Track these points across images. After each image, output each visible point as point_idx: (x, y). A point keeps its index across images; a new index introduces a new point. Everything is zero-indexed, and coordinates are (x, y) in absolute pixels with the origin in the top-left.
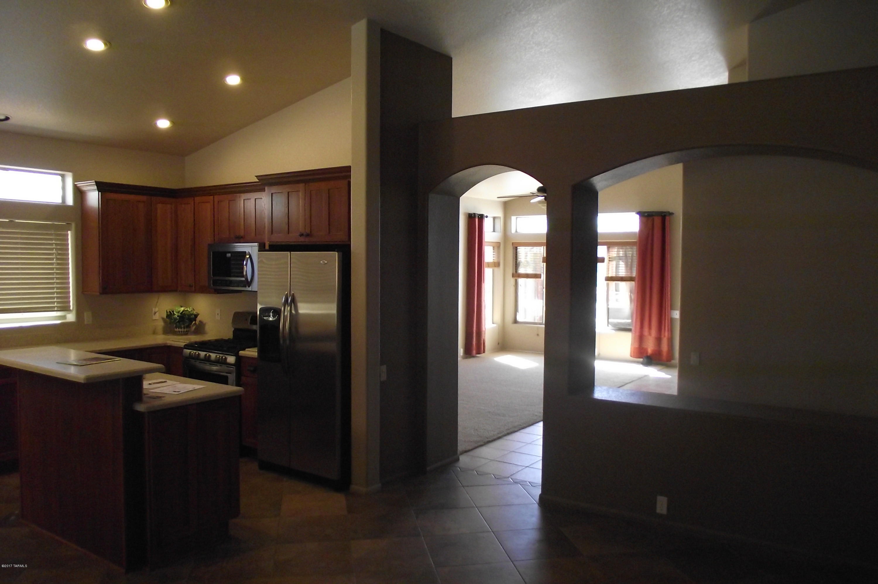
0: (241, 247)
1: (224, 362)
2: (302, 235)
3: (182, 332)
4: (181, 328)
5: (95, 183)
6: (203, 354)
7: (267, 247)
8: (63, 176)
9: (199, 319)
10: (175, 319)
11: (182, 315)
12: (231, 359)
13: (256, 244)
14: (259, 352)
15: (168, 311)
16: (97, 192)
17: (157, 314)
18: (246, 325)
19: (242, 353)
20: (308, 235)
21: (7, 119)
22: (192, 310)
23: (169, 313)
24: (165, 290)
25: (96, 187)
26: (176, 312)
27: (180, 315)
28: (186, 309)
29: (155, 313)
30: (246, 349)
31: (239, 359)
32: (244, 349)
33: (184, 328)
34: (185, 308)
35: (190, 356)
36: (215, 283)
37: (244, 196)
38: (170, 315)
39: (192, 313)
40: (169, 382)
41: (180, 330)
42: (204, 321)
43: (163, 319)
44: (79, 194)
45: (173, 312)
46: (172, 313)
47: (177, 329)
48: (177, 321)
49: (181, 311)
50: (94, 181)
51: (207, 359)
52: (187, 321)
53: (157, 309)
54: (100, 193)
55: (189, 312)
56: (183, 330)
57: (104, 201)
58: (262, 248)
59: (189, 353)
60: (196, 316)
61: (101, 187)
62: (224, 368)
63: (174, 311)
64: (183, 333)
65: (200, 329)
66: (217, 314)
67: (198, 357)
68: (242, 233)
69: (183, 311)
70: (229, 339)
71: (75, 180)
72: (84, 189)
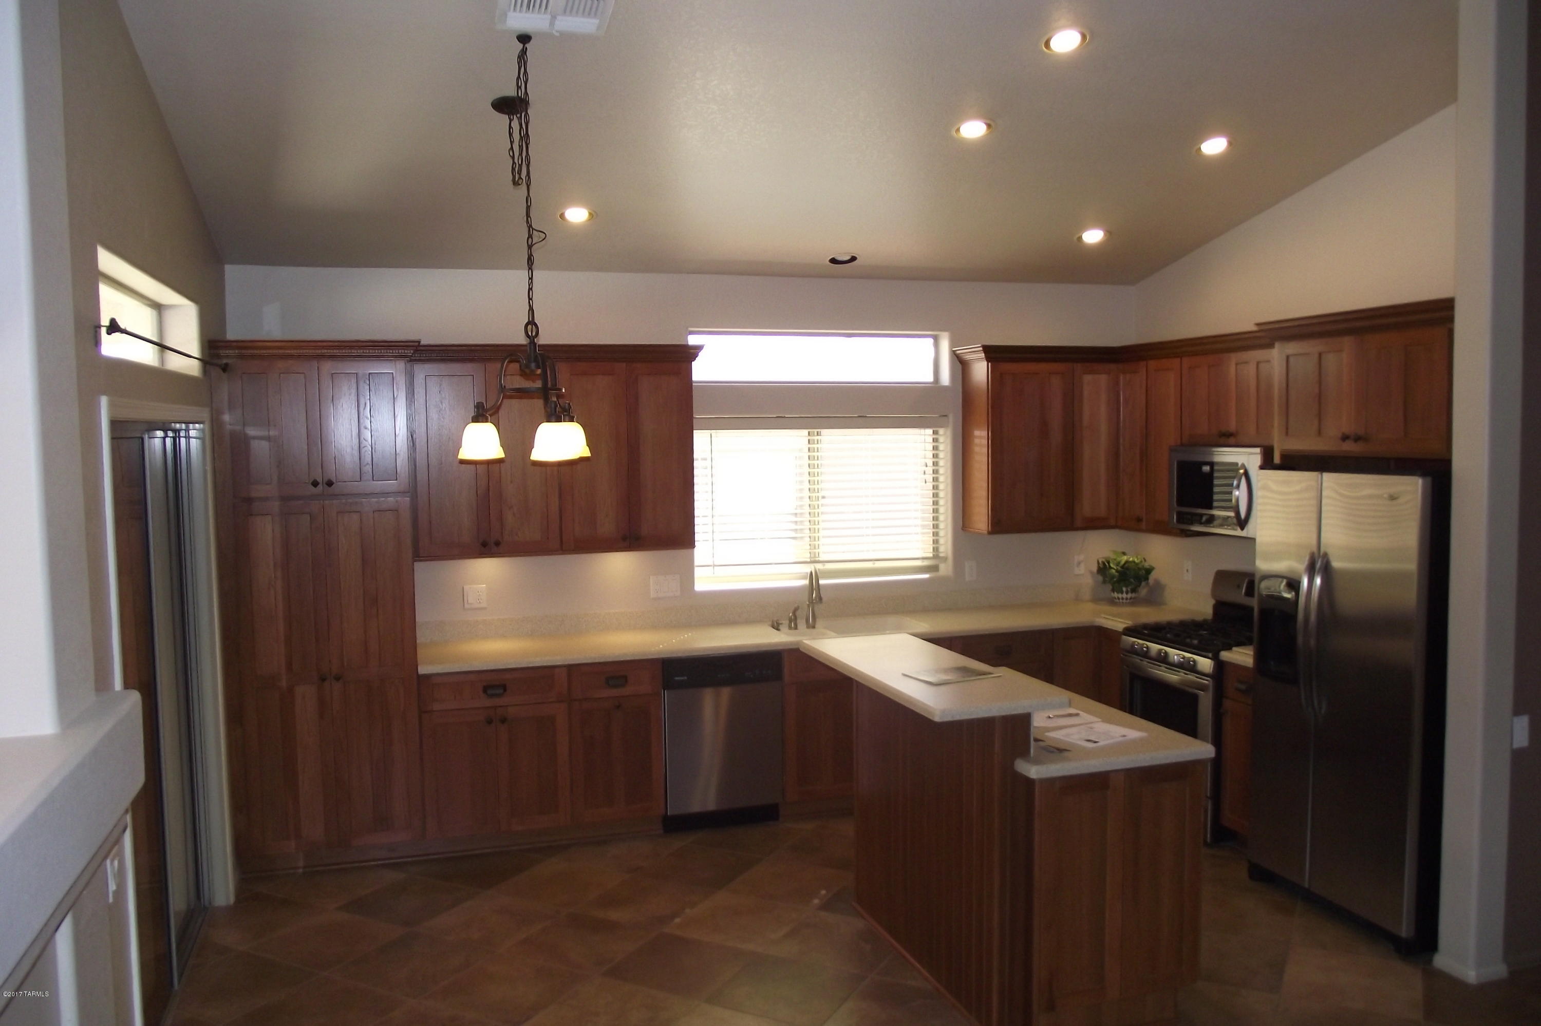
0: (1228, 455)
1: (1191, 668)
2: (1345, 438)
3: (1123, 599)
4: (1122, 593)
5: (981, 349)
6: (1155, 647)
7: (1277, 459)
8: (936, 339)
9: (1153, 576)
10: (1113, 577)
11: (1122, 570)
12: (1205, 663)
13: (1258, 450)
14: (1260, 657)
15: (1100, 562)
16: (986, 363)
17: (1082, 565)
18: (1239, 596)
19: (1225, 655)
20: (1357, 439)
21: (853, 259)
22: (1141, 562)
23: (1101, 566)
24: (1094, 524)
25: (983, 354)
26: (1114, 564)
27: (1119, 568)
28: (1131, 559)
29: (1079, 563)
30: (1235, 649)
31: (1220, 666)
32: (1228, 648)
33: (1127, 593)
34: (1129, 557)
35: (1133, 651)
36: (1182, 518)
37: (1234, 358)
38: (1103, 568)
39: (1140, 566)
40: (1085, 717)
41: (1120, 596)
42: (1164, 580)
43: (1091, 572)
44: (961, 364)
45: (1109, 563)
46: (1107, 564)
47: (1115, 593)
48: (1115, 579)
49: (1123, 562)
50: (980, 345)
51: (1163, 659)
52: (1132, 580)
53: (1082, 557)
54: (990, 364)
55: (1137, 564)
56: (1124, 595)
57: (996, 377)
58: (1267, 464)
59: (1131, 642)
60: (1149, 571)
61: (993, 353)
62: (1192, 677)
63: (1111, 561)
64: (1124, 601)
65: (1155, 598)
66: (1186, 571)
67: (1146, 655)
68: (1232, 426)
69: (1127, 562)
70: (1205, 621)
71: (953, 343)
72: (968, 357)
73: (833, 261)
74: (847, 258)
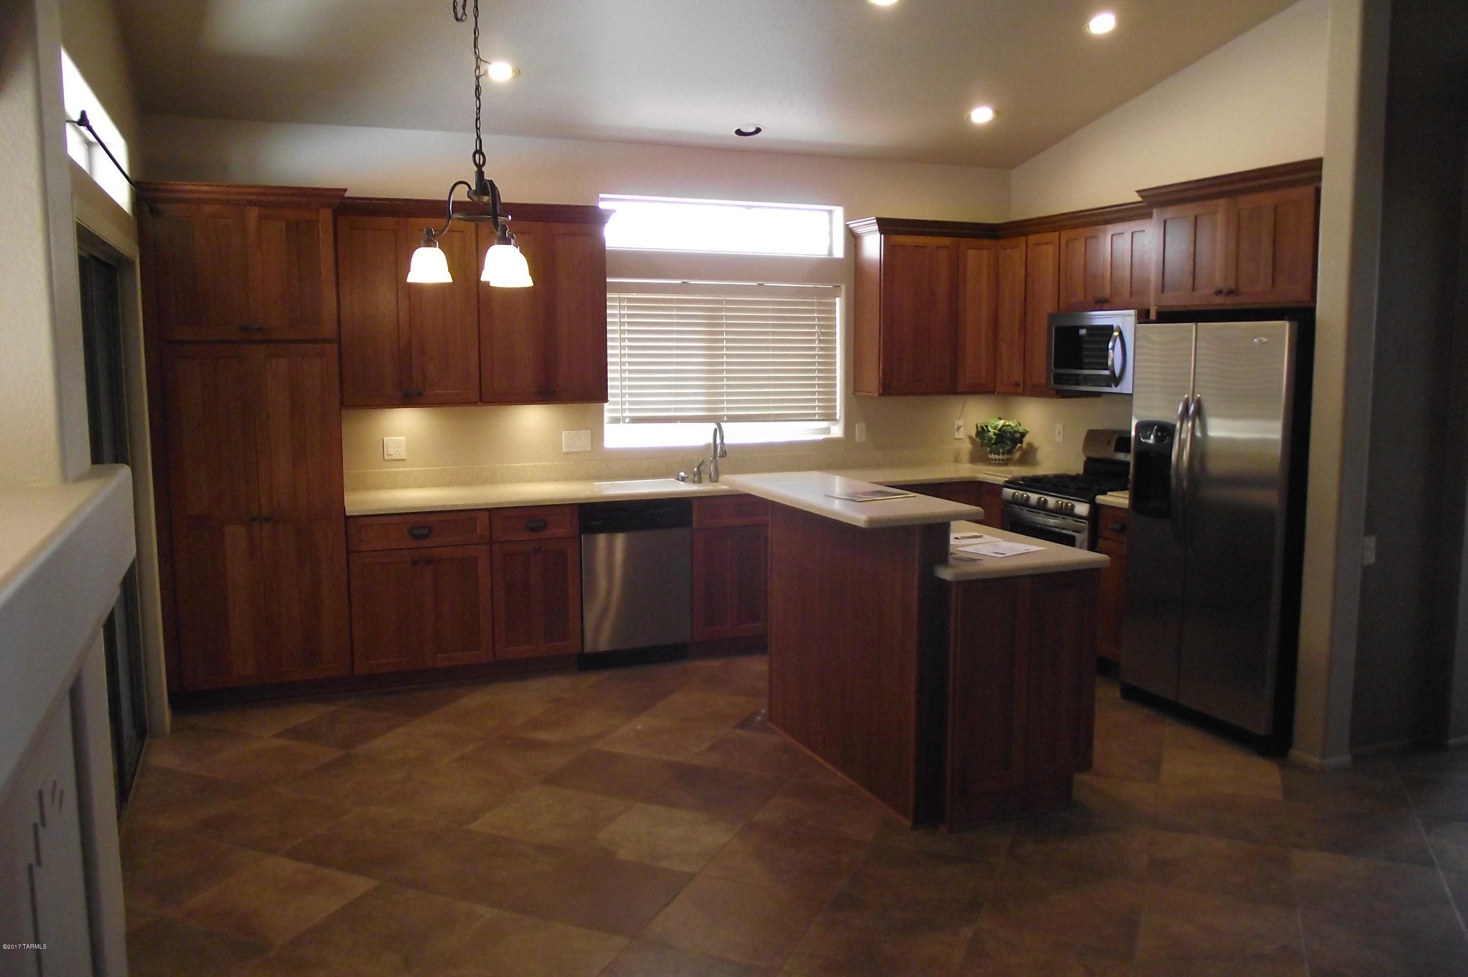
0: (1104, 318)
1: (1069, 512)
2: (1219, 292)
3: (999, 460)
4: (999, 455)
5: (875, 221)
6: (1034, 497)
7: (1153, 316)
8: (830, 212)
9: (1026, 440)
10: (991, 439)
11: (1000, 433)
12: (1082, 509)
13: (1132, 312)
14: (1134, 500)
15: (979, 426)
16: (879, 235)
17: (962, 429)
18: (1109, 452)
19: (1101, 499)
20: (1230, 292)
21: (758, 130)
22: (1016, 426)
23: (980, 429)
24: (978, 390)
25: (877, 227)
26: (992, 427)
27: (997, 432)
28: (1007, 423)
29: (958, 428)
30: (1108, 493)
31: (1096, 509)
32: (1104, 493)
33: (1003, 454)
34: (1005, 421)
35: (1015, 501)
36: (1058, 379)
37: (1112, 229)
38: (982, 432)
39: (1016, 429)
40: (987, 538)
41: (997, 457)
42: (1036, 445)
43: (971, 438)
44: (853, 239)
45: (987, 427)
46: (985, 428)
47: (993, 455)
48: (993, 442)
49: (999, 426)
50: (874, 218)
51: (1042, 507)
52: (1008, 442)
53: (961, 423)
54: (882, 236)
55: (1013, 428)
56: (1001, 457)
57: (889, 249)
58: (1143, 317)
59: (1011, 493)
60: (1023, 435)
61: (886, 226)
62: (1070, 521)
63: (989, 425)
64: (1001, 462)
65: (1028, 456)
66: (1057, 433)
67: (1026, 503)
68: (1107, 293)
69: (1003, 426)
70: (1078, 475)
71: (848, 216)
72: (859, 231)
73: (739, 132)
74: (753, 130)
